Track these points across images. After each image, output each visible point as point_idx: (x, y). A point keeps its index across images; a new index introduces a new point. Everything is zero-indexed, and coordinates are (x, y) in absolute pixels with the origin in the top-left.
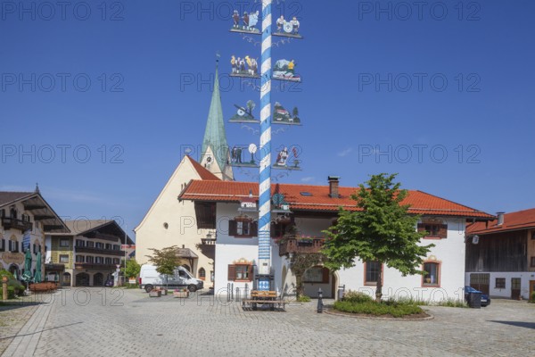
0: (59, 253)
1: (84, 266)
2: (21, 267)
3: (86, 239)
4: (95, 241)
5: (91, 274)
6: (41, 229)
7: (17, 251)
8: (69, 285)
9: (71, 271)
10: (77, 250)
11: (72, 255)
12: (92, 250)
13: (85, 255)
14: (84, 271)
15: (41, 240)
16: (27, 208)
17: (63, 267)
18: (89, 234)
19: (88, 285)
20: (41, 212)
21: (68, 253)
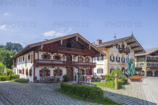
0: (140, 63)
1: (150, 68)
2: (126, 68)
3: (151, 56)
4: (155, 57)
5: (154, 71)
6: (133, 52)
7: (124, 62)
8: (144, 75)
9: (145, 70)
10: (147, 61)
11: (145, 63)
12: (154, 61)
13: (151, 63)
14: (150, 70)
15: (133, 57)
16: (128, 44)
17: (141, 69)
18: (153, 54)
19: (152, 76)
20: (133, 45)
21: (143, 62)
